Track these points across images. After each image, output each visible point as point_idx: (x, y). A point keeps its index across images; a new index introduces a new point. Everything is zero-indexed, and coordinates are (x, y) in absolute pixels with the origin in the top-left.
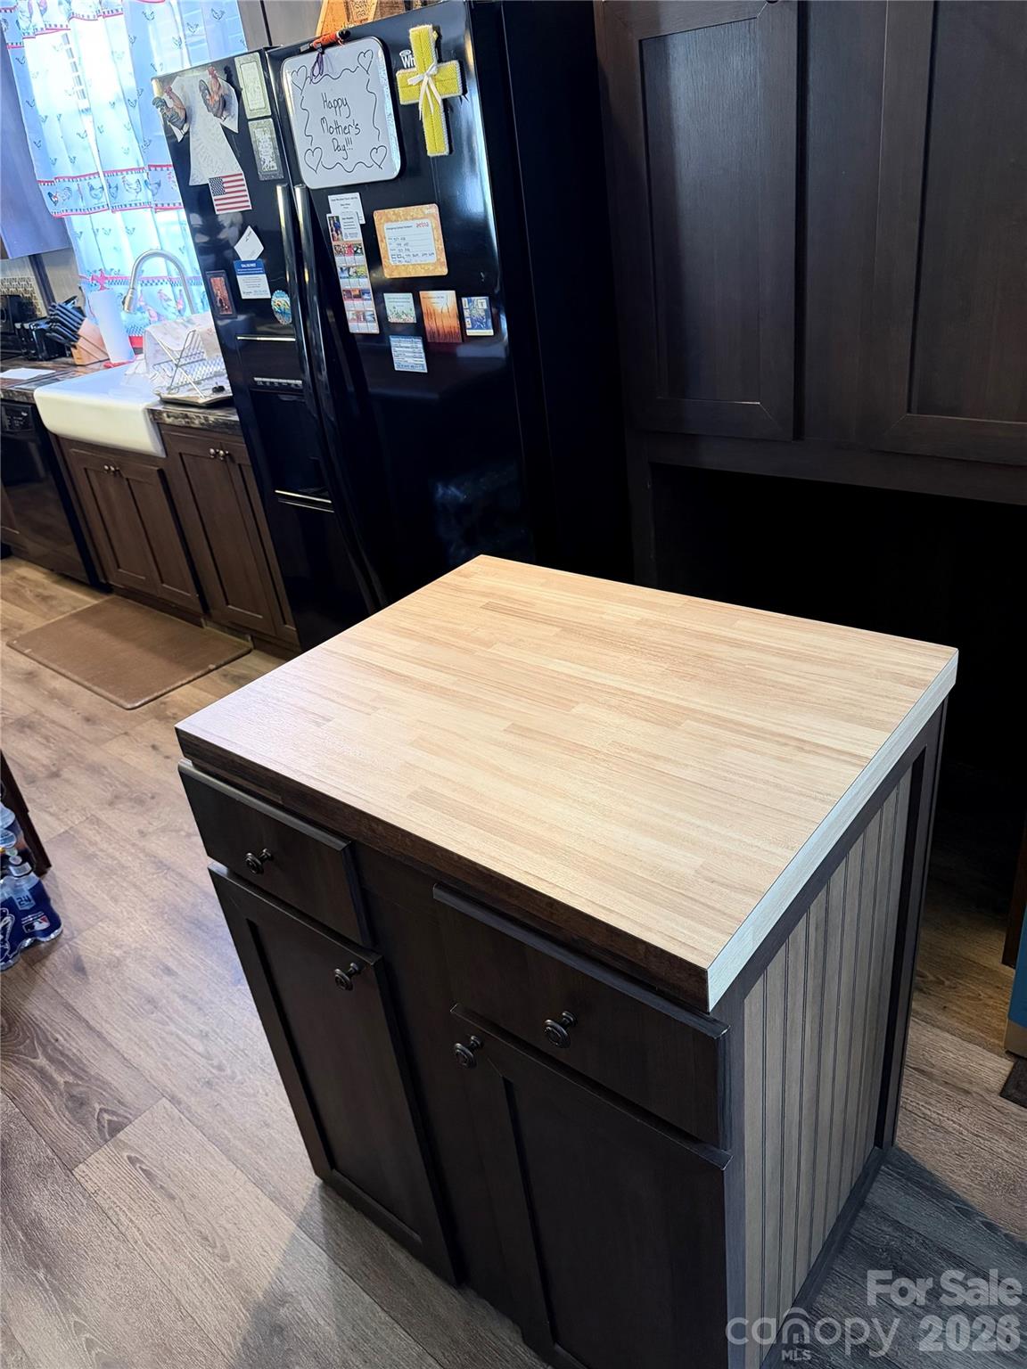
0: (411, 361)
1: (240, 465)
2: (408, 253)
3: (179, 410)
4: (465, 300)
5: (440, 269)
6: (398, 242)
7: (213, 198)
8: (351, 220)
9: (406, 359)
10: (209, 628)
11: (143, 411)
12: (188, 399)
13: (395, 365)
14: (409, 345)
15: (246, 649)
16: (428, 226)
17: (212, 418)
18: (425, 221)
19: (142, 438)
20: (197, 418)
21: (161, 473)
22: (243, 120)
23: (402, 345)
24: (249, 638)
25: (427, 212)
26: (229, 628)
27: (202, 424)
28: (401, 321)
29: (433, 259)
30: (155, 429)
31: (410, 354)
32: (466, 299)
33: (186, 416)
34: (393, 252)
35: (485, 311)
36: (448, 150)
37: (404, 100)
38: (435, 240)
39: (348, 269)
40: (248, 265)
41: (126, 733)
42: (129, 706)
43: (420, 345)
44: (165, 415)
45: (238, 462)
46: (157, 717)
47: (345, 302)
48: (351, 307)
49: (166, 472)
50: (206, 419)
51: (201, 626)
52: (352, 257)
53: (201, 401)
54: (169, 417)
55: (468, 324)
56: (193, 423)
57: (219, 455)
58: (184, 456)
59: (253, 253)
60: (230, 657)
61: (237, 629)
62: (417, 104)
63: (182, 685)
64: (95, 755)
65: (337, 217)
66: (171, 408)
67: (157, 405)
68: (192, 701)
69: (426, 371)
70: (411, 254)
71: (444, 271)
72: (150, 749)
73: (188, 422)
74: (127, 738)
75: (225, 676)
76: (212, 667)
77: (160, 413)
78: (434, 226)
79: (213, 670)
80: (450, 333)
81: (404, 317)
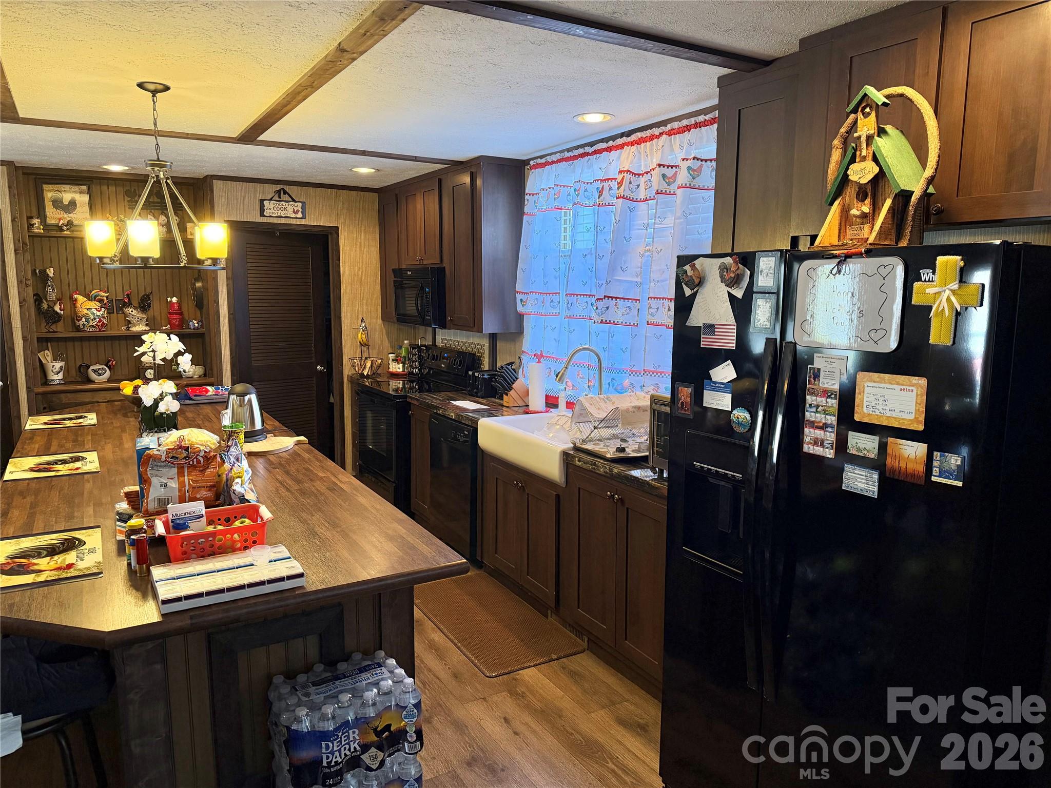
0: (862, 486)
1: (627, 509)
2: (885, 407)
3: (589, 458)
4: (937, 454)
5: (915, 425)
6: (876, 397)
7: (702, 336)
8: (833, 373)
9: (856, 483)
10: (552, 619)
11: (561, 452)
12: (598, 452)
13: (843, 485)
14: (864, 474)
15: (580, 648)
16: (912, 391)
17: (616, 471)
18: (911, 388)
19: (552, 469)
20: (603, 468)
21: (558, 496)
22: (750, 292)
23: (856, 472)
24: (586, 640)
25: (914, 381)
26: (569, 625)
27: (606, 472)
28: (861, 454)
29: (912, 417)
30: (564, 466)
31: (863, 481)
32: (939, 453)
33: (595, 464)
34: (869, 404)
35: (958, 466)
36: (951, 343)
37: (915, 300)
38: (916, 402)
39: (818, 407)
40: (718, 385)
41: (484, 699)
42: (488, 675)
43: (876, 476)
44: (577, 459)
45: (626, 506)
46: (509, 691)
47: (806, 429)
48: (809, 434)
49: (561, 497)
50: (611, 470)
51: (546, 616)
52: (825, 399)
53: (608, 456)
54: (579, 461)
55: (936, 471)
56: (599, 470)
57: (614, 498)
58: (581, 490)
59: (726, 378)
60: (569, 652)
61: (578, 629)
62: (930, 308)
63: (530, 667)
64: (460, 713)
65: (819, 370)
66: (583, 455)
67: (570, 450)
68: (536, 684)
69: (876, 497)
70: (888, 409)
71: (921, 428)
72: (503, 720)
73: (594, 469)
74: (484, 703)
75: (564, 668)
76: (554, 657)
77: (573, 457)
78: (919, 393)
79: (554, 660)
80: (913, 475)
81: (866, 452)
